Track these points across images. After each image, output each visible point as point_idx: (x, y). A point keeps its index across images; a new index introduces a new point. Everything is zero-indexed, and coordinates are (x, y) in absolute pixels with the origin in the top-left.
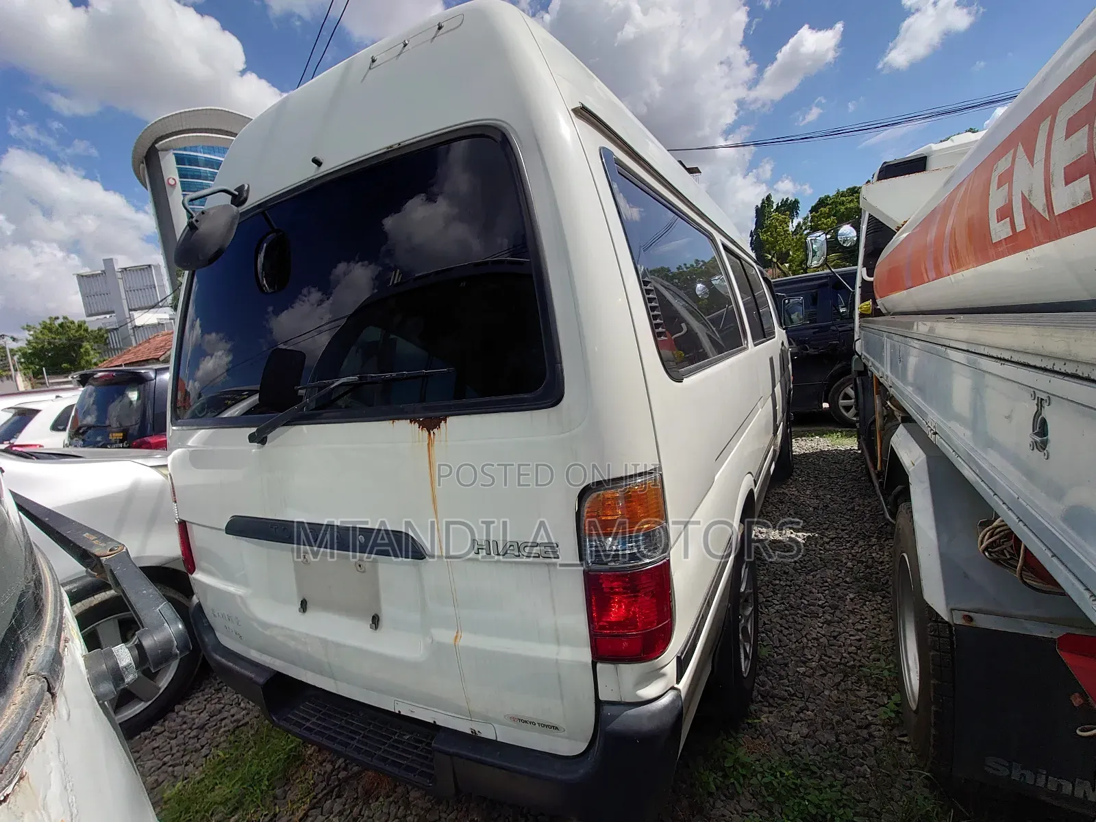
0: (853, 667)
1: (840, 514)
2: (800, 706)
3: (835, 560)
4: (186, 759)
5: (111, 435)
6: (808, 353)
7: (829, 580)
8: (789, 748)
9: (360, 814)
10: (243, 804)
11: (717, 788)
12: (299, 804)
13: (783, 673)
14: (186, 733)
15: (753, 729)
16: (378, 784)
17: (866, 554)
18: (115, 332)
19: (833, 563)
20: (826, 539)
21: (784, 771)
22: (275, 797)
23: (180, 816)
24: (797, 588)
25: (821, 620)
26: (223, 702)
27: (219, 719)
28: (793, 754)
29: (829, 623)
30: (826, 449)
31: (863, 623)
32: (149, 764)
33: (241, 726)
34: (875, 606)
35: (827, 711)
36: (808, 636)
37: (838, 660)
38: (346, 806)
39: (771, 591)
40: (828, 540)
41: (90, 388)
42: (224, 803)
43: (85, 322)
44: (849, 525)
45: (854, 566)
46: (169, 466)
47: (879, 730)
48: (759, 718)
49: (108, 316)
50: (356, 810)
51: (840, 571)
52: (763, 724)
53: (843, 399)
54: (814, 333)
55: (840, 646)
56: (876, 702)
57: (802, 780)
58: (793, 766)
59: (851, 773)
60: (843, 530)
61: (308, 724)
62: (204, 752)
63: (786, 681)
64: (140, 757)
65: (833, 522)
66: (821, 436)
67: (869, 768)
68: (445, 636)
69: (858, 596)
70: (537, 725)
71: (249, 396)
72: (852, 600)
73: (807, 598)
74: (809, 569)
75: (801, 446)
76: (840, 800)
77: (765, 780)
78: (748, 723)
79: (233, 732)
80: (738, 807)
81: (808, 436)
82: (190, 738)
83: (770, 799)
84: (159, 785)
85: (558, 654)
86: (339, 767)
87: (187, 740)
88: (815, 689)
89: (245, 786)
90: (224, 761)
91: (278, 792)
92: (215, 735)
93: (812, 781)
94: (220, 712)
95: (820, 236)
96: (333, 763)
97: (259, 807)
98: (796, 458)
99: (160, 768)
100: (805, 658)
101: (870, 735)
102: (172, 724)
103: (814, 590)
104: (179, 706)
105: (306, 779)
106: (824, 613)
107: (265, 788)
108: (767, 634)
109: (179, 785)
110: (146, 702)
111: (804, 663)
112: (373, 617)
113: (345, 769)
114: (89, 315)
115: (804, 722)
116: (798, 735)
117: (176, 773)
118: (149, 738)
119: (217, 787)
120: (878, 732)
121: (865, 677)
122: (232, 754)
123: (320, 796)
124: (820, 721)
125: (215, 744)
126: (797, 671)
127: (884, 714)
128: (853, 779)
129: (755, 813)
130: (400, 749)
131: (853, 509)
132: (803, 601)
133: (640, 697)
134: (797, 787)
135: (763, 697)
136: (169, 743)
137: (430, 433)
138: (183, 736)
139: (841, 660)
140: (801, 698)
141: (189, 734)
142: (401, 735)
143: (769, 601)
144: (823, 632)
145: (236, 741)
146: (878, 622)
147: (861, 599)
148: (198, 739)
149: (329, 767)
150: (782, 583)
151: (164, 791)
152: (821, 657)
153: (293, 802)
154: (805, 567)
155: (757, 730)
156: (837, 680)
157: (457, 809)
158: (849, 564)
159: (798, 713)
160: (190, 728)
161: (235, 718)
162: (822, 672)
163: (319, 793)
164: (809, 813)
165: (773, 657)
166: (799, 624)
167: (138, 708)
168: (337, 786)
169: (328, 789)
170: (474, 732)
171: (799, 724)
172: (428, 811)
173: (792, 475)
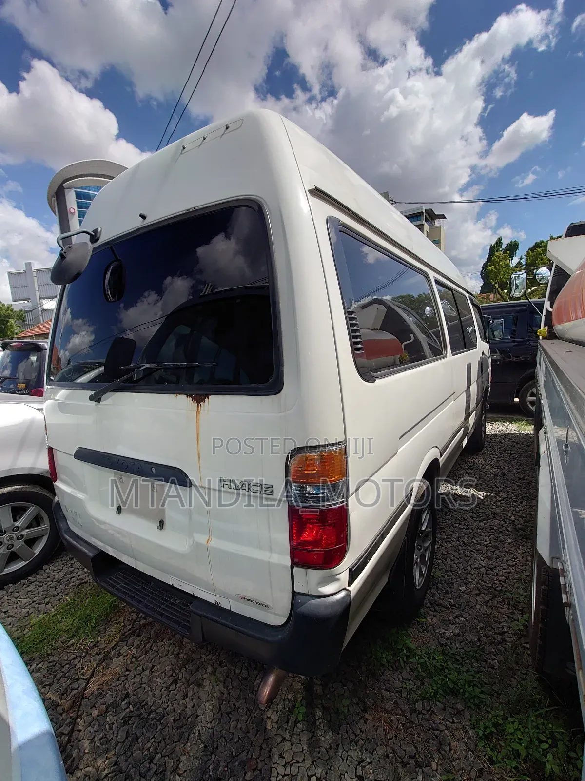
0: (500, 591)
1: (513, 481)
2: (457, 614)
3: (503, 514)
4: (47, 600)
5: (18, 384)
6: (511, 361)
7: (495, 528)
8: (443, 641)
9: (150, 649)
10: (79, 634)
11: (388, 662)
12: (113, 638)
13: (449, 589)
14: (49, 584)
15: (420, 626)
16: (164, 630)
17: (526, 511)
18: (30, 313)
19: (501, 516)
20: (499, 499)
21: (436, 657)
22: (99, 631)
23: (39, 636)
24: (471, 531)
25: (484, 556)
26: (74, 566)
27: (70, 577)
28: (445, 646)
29: (489, 558)
30: (512, 433)
31: (514, 561)
32: (24, 601)
33: (83, 583)
34: (526, 550)
35: (475, 619)
36: (472, 566)
37: (490, 585)
38: (142, 643)
39: (452, 531)
40: (500, 499)
41: (8, 352)
42: (67, 631)
43: (11, 305)
44: (518, 489)
45: (516, 519)
46: (44, 410)
47: (511, 637)
48: (426, 619)
49: (26, 302)
50: (148, 646)
51: (505, 522)
52: (428, 623)
53: (531, 396)
54: (514, 346)
55: (494, 576)
56: (512, 618)
57: (447, 664)
58: (443, 654)
59: (484, 664)
60: (513, 493)
61: (118, 586)
62: (59, 597)
63: (450, 595)
64: (19, 596)
65: (507, 486)
66: (511, 422)
67: (498, 662)
68: (202, 539)
69: (515, 541)
70: (255, 603)
71: (100, 366)
72: (509, 543)
73: (477, 539)
74: (482, 518)
75: (493, 428)
76: (472, 681)
77: (422, 661)
78: (417, 621)
79: (78, 587)
80: (400, 676)
81: (501, 421)
82: (51, 587)
83: (423, 674)
84: (29, 615)
85: (269, 558)
86: (141, 617)
87: (49, 588)
88: (470, 603)
89: (81, 622)
90: (70, 604)
91: (101, 628)
92: (66, 587)
93: (456, 666)
94: (71, 573)
95: (522, 274)
96: (138, 614)
97: (88, 636)
98: (488, 437)
99: (31, 604)
100: (467, 581)
101: (504, 640)
102: (41, 577)
103: (483, 534)
104: (46, 566)
105: (119, 622)
106: (487, 550)
107: (93, 625)
108: (442, 561)
109: (41, 616)
110: (25, 561)
111: (466, 584)
112: (160, 521)
113: (145, 619)
114: (15, 300)
115: (457, 625)
116: (452, 634)
117: (40, 609)
118: (26, 585)
119: (63, 620)
120: (510, 639)
121: (507, 599)
122: (75, 601)
123: (127, 634)
124: (469, 625)
125: (66, 592)
126: (459, 590)
127: (515, 626)
128: (485, 668)
129: (411, 681)
130: (173, 609)
131: (523, 479)
132: (474, 540)
133: (321, 592)
134: (443, 668)
135: (431, 604)
136: (38, 589)
137: (198, 405)
138: (46, 585)
139: (492, 585)
140: (459, 608)
141: (50, 584)
142: (175, 600)
143: (448, 538)
144: (484, 564)
145: (79, 593)
146: (526, 561)
147: (516, 544)
148: (56, 589)
149: (135, 616)
150: (460, 526)
151: (31, 620)
152: (478, 581)
153: (110, 636)
154: (480, 517)
155: (422, 626)
156: (487, 599)
157: (213, 654)
158: (513, 518)
159: (455, 618)
160: (52, 581)
161: (80, 577)
162: (477, 592)
163: (127, 632)
164: (448, 687)
165: (444, 577)
166: (467, 556)
167: (21, 565)
168: (138, 629)
169: (133, 629)
170: (216, 602)
171: (454, 626)
172: (193, 652)
173: (483, 449)
